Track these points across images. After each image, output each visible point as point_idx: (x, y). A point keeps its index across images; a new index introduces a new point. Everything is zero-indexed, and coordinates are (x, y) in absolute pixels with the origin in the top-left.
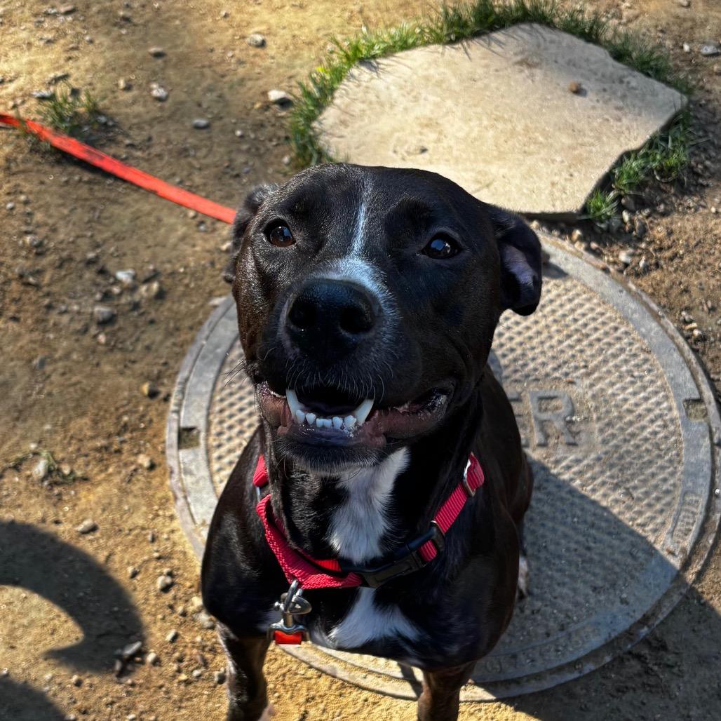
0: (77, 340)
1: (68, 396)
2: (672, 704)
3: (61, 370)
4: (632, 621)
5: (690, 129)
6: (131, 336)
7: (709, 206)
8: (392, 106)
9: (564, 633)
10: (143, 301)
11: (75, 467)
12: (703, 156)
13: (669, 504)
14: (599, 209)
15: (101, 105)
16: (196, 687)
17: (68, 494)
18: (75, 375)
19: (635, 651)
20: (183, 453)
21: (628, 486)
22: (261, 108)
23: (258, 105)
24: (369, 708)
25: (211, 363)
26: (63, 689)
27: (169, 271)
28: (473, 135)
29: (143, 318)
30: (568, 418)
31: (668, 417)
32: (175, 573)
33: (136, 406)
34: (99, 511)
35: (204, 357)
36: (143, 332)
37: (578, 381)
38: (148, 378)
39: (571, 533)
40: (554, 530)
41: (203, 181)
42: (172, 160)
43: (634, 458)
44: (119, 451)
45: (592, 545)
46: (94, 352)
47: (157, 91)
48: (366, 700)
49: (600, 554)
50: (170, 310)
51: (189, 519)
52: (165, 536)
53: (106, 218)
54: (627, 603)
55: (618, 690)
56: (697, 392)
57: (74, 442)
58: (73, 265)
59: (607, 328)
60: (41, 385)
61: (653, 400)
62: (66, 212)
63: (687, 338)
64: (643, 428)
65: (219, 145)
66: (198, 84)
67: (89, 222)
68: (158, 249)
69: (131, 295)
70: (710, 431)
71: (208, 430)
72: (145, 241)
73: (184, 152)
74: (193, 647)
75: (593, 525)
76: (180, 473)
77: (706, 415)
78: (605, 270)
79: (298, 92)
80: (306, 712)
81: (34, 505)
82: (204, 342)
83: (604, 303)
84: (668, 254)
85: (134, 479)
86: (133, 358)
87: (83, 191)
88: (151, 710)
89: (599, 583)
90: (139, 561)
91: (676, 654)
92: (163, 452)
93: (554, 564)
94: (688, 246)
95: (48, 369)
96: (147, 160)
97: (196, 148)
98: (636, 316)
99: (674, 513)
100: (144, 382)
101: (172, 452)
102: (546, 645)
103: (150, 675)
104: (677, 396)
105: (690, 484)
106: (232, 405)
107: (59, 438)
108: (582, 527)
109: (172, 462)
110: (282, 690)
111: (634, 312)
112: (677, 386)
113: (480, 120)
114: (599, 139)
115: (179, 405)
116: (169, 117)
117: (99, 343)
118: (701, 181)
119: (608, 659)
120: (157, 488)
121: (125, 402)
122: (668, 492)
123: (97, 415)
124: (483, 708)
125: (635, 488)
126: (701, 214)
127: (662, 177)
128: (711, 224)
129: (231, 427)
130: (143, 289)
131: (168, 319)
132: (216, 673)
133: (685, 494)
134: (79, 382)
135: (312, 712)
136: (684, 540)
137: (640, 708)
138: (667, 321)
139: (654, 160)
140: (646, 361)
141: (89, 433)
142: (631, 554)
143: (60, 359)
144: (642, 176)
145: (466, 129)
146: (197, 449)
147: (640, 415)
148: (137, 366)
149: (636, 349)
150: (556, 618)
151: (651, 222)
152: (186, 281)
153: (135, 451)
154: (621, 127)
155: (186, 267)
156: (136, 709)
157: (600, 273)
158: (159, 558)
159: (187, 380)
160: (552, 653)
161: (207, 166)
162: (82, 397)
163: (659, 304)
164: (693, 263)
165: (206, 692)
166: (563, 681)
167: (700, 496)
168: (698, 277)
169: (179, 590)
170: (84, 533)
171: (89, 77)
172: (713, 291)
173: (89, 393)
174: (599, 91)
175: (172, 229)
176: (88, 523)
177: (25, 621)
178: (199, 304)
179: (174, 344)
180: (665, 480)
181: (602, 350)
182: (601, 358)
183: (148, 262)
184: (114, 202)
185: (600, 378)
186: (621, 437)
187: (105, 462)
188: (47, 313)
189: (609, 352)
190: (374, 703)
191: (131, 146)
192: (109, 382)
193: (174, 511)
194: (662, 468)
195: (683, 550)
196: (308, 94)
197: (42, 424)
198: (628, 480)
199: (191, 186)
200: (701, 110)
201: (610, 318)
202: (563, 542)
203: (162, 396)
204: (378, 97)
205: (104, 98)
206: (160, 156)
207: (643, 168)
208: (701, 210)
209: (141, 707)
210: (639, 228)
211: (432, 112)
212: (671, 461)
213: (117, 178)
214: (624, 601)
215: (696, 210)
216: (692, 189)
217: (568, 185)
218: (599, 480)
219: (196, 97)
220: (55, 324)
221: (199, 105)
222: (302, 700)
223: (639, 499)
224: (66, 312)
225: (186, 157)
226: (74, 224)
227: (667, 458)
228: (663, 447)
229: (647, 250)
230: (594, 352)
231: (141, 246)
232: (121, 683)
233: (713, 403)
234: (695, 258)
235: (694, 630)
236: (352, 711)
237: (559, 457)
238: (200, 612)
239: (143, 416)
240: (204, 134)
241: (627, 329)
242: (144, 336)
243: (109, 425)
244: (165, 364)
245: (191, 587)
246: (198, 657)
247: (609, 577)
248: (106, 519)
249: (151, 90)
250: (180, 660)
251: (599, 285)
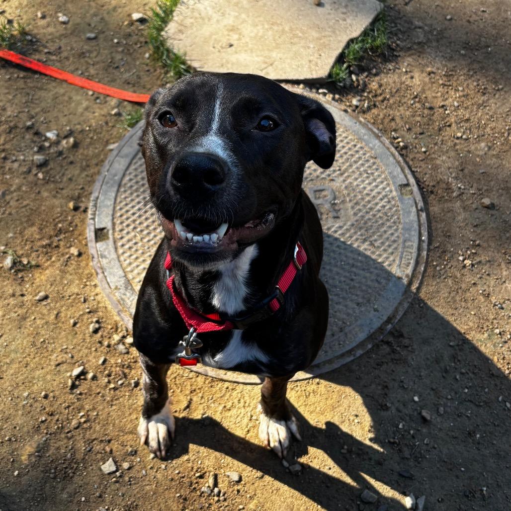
0: (25, 178)
1: (22, 214)
2: (410, 370)
3: (16, 198)
4: (382, 322)
5: (387, 23)
6: (59, 173)
7: (401, 68)
8: (209, 19)
9: (342, 333)
10: (65, 150)
11: (31, 259)
12: (395, 38)
13: (396, 249)
14: (338, 74)
15: (27, 29)
16: (120, 391)
17: (28, 276)
18: (25, 200)
19: (385, 340)
20: (99, 245)
21: (371, 239)
22: (128, 24)
23: (126, 23)
24: (230, 393)
25: (112, 186)
26: (36, 401)
27: (80, 130)
28: (260, 34)
29: (66, 161)
30: (333, 202)
31: (390, 196)
32: (101, 320)
33: (66, 217)
34: (49, 286)
35: (107, 183)
36: (66, 170)
37: (336, 179)
38: (72, 198)
39: (341, 271)
40: (331, 271)
41: (96, 72)
42: (75, 60)
43: (373, 223)
44: (57, 247)
45: (354, 277)
46: (36, 184)
47: (62, 18)
48: (227, 388)
49: (359, 283)
50: (82, 154)
51: (107, 286)
52: (92, 298)
53: (36, 99)
54: (378, 311)
55: (378, 365)
56: (405, 180)
57: (28, 243)
58: (18, 130)
59: (350, 146)
60: (4, 209)
61: (381, 187)
62: (11, 97)
63: (396, 148)
64: (377, 204)
65: (104, 49)
66: (88, 12)
67: (26, 102)
68: (71, 116)
69: (57, 147)
70: (416, 203)
71: (114, 229)
72: (63, 112)
73: (82, 55)
74: (116, 366)
75: (353, 266)
76: (98, 257)
77: (412, 193)
78: (346, 111)
79: (150, 13)
80: (191, 400)
81: (6, 286)
82: (106, 173)
83: (347, 131)
84: (380, 98)
85: (69, 263)
86: (61, 187)
87: (21, 84)
88: (94, 409)
89: (360, 300)
90: (77, 315)
91: (409, 338)
92: (86, 245)
93: (333, 292)
94: (391, 93)
95: (8, 198)
96: (60, 61)
97: (90, 52)
98: (366, 137)
99: (400, 254)
100: (70, 201)
101: (92, 244)
102: (332, 341)
103: (91, 387)
104: (394, 183)
105: (407, 235)
106: (127, 211)
107: (19, 242)
108: (347, 267)
109: (92, 251)
110: (175, 387)
111: (365, 135)
112: (394, 177)
113: (263, 25)
114: (334, 32)
115: (94, 214)
116: (71, 34)
117: (38, 179)
118: (395, 53)
119: (370, 346)
120: (84, 268)
121: (59, 215)
122: (394, 241)
123: (42, 225)
124: (299, 384)
125: (376, 240)
126: (397, 73)
127: (373, 53)
128: (404, 79)
129: (128, 226)
130: (64, 142)
131: (82, 160)
132: (133, 381)
133: (405, 241)
134: (28, 205)
135: (195, 399)
136: (407, 269)
137: (392, 374)
138: (384, 139)
139: (367, 43)
140: (374, 163)
141: (37, 237)
142: (377, 281)
143: (15, 191)
144: (361, 53)
145: (255, 31)
146: (107, 241)
147: (374, 197)
148: (64, 191)
149: (369, 157)
150: (337, 325)
151: (369, 80)
152: (91, 135)
153: (68, 245)
154: (346, 24)
155: (90, 127)
156: (84, 409)
157: (342, 113)
158: (90, 312)
159: (97, 198)
160: (337, 346)
161: (98, 63)
162: (31, 214)
163: (378, 129)
164: (395, 103)
165: (127, 394)
166: (345, 363)
167: (414, 242)
168: (399, 111)
169: (104, 331)
170: (40, 300)
171: (18, 12)
172: (408, 118)
173: (35, 211)
174: (331, 3)
175: (79, 103)
176: (42, 294)
177: (8, 361)
178: (101, 149)
179: (87, 176)
180: (392, 234)
181: (348, 159)
182: (348, 164)
183: (66, 125)
184: (41, 89)
185: (349, 176)
186: (365, 211)
187: (49, 254)
188: (4, 163)
189: (353, 160)
190: (233, 389)
191: (49, 53)
192: (47, 203)
193: (96, 281)
194: (390, 227)
195: (407, 276)
196: (157, 15)
197: (7, 233)
198: (371, 236)
199: (89, 76)
200: (391, 10)
201: (351, 140)
202: (337, 277)
203: (82, 209)
204: (200, 15)
205: (29, 25)
206: (67, 58)
207: (361, 48)
208: (397, 70)
209: (87, 407)
210: (362, 84)
211: (234, 22)
212: (394, 222)
213: (41, 74)
214: (376, 310)
215: (394, 71)
216: (390, 58)
217: (319, 61)
218: (354, 238)
219: (87, 20)
220: (9, 169)
221: (89, 25)
222: (188, 392)
223: (379, 247)
224: (16, 160)
225: (84, 57)
226: (16, 105)
227: (392, 221)
228: (389, 214)
229: (368, 97)
230: (343, 161)
231: (61, 115)
232: (73, 394)
233: (416, 186)
234: (396, 100)
235: (418, 324)
236: (219, 395)
237: (329, 226)
238: (118, 344)
239: (71, 223)
240: (94, 43)
241: (361, 145)
242: (67, 172)
243: (49, 230)
244: (82, 188)
245: (111, 329)
246: (120, 372)
247: (366, 296)
248: (53, 291)
249: (58, 17)
250: (109, 375)
251: (342, 120)
